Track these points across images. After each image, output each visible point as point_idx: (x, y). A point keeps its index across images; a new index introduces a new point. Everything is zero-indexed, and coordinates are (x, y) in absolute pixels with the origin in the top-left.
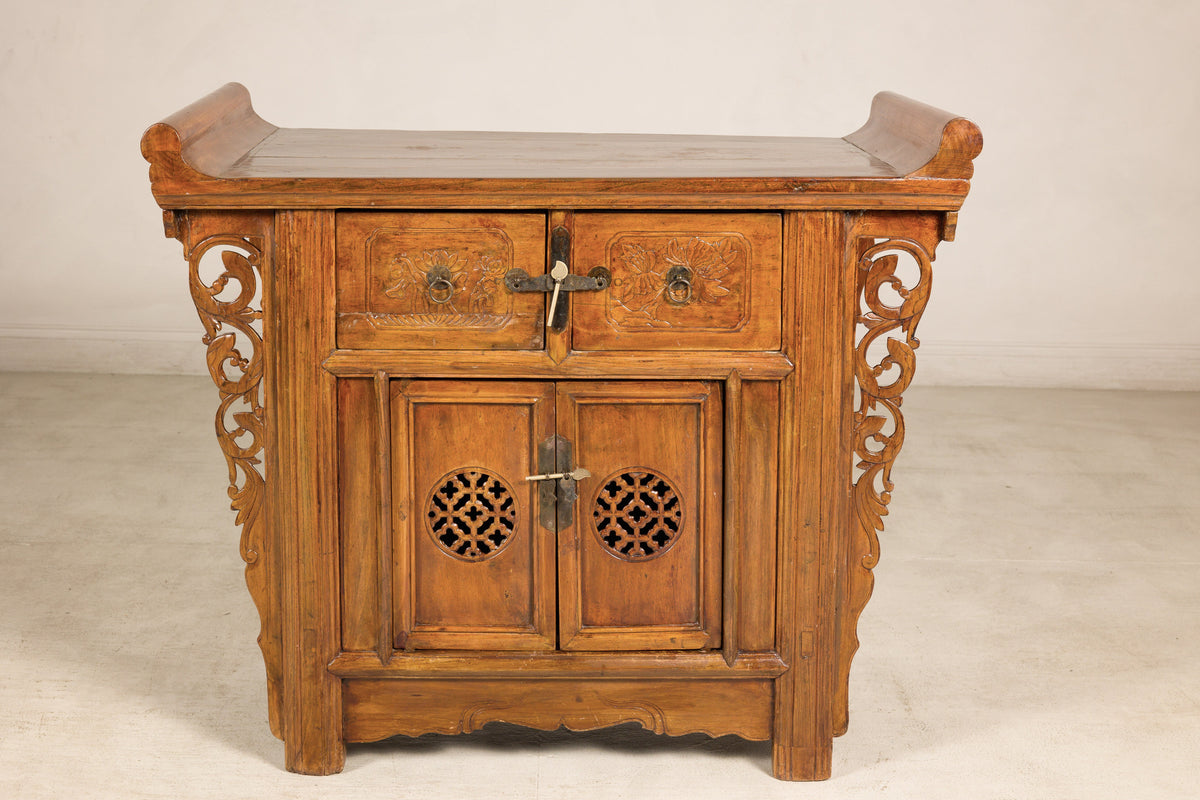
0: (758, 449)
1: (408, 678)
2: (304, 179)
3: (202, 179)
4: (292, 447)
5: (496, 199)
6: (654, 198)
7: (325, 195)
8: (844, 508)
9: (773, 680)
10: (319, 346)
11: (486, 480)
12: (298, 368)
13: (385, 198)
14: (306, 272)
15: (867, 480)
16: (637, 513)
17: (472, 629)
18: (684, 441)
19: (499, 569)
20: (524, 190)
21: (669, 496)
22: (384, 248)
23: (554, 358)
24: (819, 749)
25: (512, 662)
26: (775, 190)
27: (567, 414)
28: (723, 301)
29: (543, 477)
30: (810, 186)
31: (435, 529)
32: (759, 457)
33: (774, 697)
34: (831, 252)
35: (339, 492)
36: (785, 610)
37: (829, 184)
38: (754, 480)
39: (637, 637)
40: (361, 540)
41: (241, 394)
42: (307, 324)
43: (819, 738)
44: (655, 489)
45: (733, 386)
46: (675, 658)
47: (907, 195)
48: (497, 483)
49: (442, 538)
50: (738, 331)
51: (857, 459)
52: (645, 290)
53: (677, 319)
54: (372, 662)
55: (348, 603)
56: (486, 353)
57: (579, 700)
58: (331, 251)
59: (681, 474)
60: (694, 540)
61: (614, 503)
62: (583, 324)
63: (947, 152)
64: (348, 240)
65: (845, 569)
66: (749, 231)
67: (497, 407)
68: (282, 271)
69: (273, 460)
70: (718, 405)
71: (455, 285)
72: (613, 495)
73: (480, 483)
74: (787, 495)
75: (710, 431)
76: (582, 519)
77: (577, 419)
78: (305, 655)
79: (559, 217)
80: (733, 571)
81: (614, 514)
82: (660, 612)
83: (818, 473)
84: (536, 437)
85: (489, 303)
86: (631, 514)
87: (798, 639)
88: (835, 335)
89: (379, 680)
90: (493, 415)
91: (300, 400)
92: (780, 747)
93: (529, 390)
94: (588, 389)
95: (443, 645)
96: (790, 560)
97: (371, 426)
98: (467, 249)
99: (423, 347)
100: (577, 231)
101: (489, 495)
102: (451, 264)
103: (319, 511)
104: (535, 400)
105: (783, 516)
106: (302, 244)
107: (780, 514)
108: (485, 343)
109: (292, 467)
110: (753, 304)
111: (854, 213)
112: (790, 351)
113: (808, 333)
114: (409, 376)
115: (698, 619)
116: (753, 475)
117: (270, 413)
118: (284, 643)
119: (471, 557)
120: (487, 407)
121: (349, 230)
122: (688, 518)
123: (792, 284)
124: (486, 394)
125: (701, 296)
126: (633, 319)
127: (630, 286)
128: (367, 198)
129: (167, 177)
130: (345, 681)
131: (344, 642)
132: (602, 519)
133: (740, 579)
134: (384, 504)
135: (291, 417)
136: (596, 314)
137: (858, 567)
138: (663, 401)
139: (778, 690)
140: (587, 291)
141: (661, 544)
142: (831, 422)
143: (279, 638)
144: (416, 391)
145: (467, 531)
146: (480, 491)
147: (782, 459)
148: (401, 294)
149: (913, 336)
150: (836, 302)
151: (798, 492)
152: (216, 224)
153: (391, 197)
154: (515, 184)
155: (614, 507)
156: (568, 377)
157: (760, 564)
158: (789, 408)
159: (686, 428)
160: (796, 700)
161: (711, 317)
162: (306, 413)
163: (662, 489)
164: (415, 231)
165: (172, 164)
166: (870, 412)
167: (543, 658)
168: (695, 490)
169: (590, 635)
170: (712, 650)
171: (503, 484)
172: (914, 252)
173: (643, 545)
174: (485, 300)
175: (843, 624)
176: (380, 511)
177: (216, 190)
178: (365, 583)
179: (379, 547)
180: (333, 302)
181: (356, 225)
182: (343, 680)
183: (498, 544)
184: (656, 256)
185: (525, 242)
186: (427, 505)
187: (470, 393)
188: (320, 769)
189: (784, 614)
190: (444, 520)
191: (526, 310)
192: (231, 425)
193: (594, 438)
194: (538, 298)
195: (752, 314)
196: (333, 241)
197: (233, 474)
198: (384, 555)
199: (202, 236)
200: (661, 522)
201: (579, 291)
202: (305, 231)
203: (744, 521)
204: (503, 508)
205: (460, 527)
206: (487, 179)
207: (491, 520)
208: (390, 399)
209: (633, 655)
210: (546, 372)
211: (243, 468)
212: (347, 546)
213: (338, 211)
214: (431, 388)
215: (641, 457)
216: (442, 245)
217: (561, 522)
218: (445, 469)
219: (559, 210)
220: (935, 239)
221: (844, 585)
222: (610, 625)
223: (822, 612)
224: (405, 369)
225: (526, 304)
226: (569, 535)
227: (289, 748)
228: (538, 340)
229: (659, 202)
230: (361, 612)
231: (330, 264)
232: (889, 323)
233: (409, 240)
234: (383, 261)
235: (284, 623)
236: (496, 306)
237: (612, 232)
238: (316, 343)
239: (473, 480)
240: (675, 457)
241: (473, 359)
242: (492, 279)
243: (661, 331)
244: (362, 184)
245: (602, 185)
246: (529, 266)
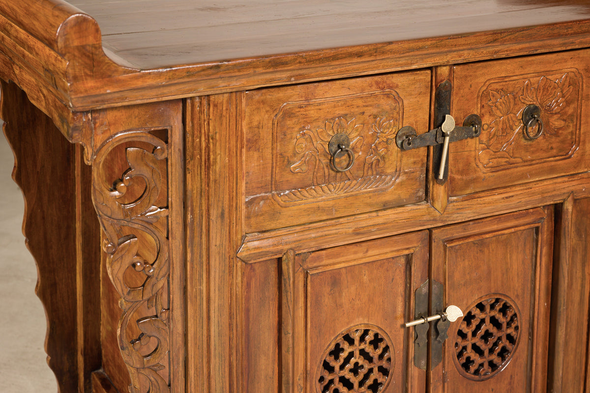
5: (402, 61)
6: (527, 45)
7: (248, 76)
10: (233, 235)
11: (367, 335)
12: (212, 263)
13: (305, 71)
14: (221, 160)
18: (523, 263)
21: (510, 314)
22: (289, 123)
23: (438, 208)
27: (439, 259)
28: (560, 132)
29: (422, 321)
41: (145, 300)
42: (222, 215)
44: (500, 311)
45: (569, 207)
50: (570, 157)
52: (505, 131)
53: (528, 154)
56: (380, 214)
58: (243, 134)
59: (520, 292)
61: (469, 331)
62: (458, 172)
64: (257, 120)
66: (582, 66)
68: (195, 162)
70: (552, 225)
71: (355, 152)
72: (469, 324)
73: (362, 339)
75: (544, 251)
77: (447, 261)
79: (443, 70)
81: (469, 342)
84: (413, 284)
85: (382, 162)
86: (482, 337)
90: (375, 271)
93: (409, 242)
94: (457, 232)
98: (363, 113)
99: (325, 218)
100: (456, 83)
101: (369, 348)
102: (349, 130)
104: (413, 250)
106: (217, 130)
108: (377, 204)
110: (582, 131)
114: (314, 250)
121: (258, 109)
122: (524, 331)
124: (375, 253)
126: (495, 160)
127: (494, 130)
128: (288, 74)
129: (86, 75)
132: (461, 348)
136: (468, 160)
141: (504, 358)
144: (316, 262)
145: (351, 387)
146: (362, 346)
148: (304, 168)
152: (120, 120)
153: (311, 70)
154: (420, 44)
155: (470, 335)
159: (524, 251)
161: (552, 148)
163: (505, 309)
164: (318, 101)
165: (94, 59)
171: (381, 335)
173: (491, 363)
174: (378, 161)
177: (139, 83)
180: (244, 186)
181: (263, 102)
184: (515, 98)
185: (414, 100)
186: (318, 371)
187: (360, 255)
190: (331, 382)
191: (412, 166)
193: (458, 277)
194: (424, 153)
195: (582, 139)
199: (107, 134)
200: (504, 339)
202: (221, 116)
204: (381, 357)
205: (345, 385)
206: (397, 42)
208: (295, 276)
210: (432, 222)
214: (328, 257)
215: (492, 285)
217: (433, 360)
218: (334, 332)
225: (412, 160)
226: (439, 370)
228: (421, 193)
233: (312, 113)
234: (289, 136)
236: (387, 165)
237: (482, 80)
239: (357, 336)
240: (516, 279)
241: (371, 223)
242: (385, 140)
243: (516, 167)
244: (284, 59)
245: (491, 38)
246: (416, 122)
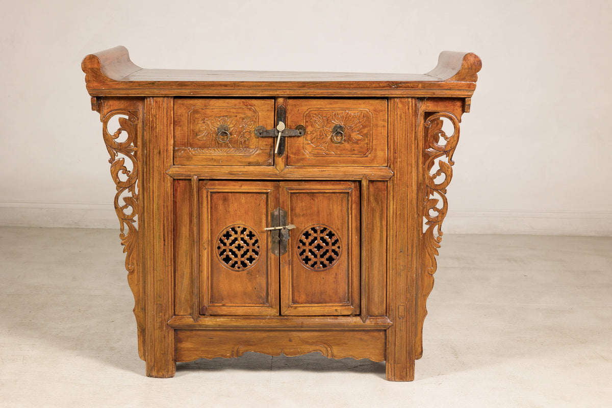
0: (377, 215)
1: (207, 329)
2: (159, 82)
3: (110, 81)
4: (151, 213)
5: (251, 92)
6: (325, 91)
7: (169, 89)
8: (419, 244)
9: (385, 331)
10: (165, 163)
11: (245, 231)
12: (155, 174)
13: (198, 90)
14: (159, 127)
15: (430, 230)
16: (319, 247)
17: (238, 305)
18: (341, 211)
19: (251, 275)
20: (264, 87)
21: (334, 239)
22: (197, 116)
23: (279, 169)
24: (408, 365)
25: (258, 321)
26: (383, 87)
27: (285, 198)
28: (359, 142)
29: (273, 228)
30: (400, 85)
31: (220, 255)
32: (378, 219)
33: (386, 339)
34: (411, 117)
35: (174, 236)
36: (390, 295)
37: (409, 84)
38: (375, 230)
39: (318, 309)
40: (184, 260)
41: (126, 188)
42: (160, 152)
43: (408, 360)
44: (327, 235)
45: (364, 183)
46: (337, 319)
47: (446, 90)
48: (251, 232)
49: (224, 260)
50: (367, 156)
51: (425, 220)
52: (322, 136)
53: (337, 151)
54: (190, 321)
55: (178, 291)
56: (245, 167)
57: (290, 341)
58: (171, 117)
59: (340, 227)
60: (346, 260)
61: (307, 242)
62: (292, 153)
63: (465, 69)
64: (179, 112)
65: (420, 275)
66: (372, 108)
67: (251, 195)
68: (148, 127)
69: (142, 220)
70: (358, 193)
71: (231, 134)
72: (307, 238)
73: (242, 232)
74: (391, 237)
75: (354, 206)
76: (292, 250)
77: (289, 200)
78: (156, 317)
79: (281, 100)
80: (365, 275)
81: (307, 248)
82: (330, 297)
83: (406, 226)
84: (270, 209)
85: (247, 143)
86: (316, 247)
87: (397, 310)
88: (413, 159)
89: (192, 330)
90: (249, 199)
91: (156, 190)
92: (389, 364)
93: (266, 186)
94: (295, 186)
95: (224, 313)
96: (393, 270)
97: (189, 202)
98: (236, 116)
99: (216, 164)
100: (289, 108)
101: (246, 238)
102: (229, 124)
103: (164, 245)
104: (269, 191)
105: (390, 248)
106: (157, 113)
107: (388, 247)
108: (245, 162)
109: (152, 223)
110: (374, 144)
111: (421, 99)
112: (392, 166)
113: (400, 157)
114: (208, 178)
115: (348, 300)
116: (375, 227)
117: (141, 197)
118: (146, 311)
119: (238, 269)
120: (246, 195)
121: (180, 107)
122: (344, 250)
123: (392, 133)
124: (246, 187)
125: (349, 139)
126: (316, 151)
127: (315, 135)
128: (189, 91)
129: (94, 80)
130: (176, 330)
131: (176, 311)
132: (302, 250)
133: (369, 280)
134: (195, 241)
135: (151, 199)
136: (298, 148)
137: (426, 273)
138: (331, 191)
139: (388, 335)
140: (294, 136)
141: (331, 263)
142: (412, 201)
143: (144, 309)
144: (212, 186)
145: (236, 256)
146: (242, 236)
147: (388, 220)
148: (205, 138)
149: (451, 159)
150: (413, 142)
151: (396, 236)
152: (115, 104)
153: (200, 90)
154: (259, 84)
155: (307, 244)
156: (285, 179)
157: (379, 272)
158: (391, 194)
159: (342, 205)
160: (396, 340)
161: (354, 150)
162: (159, 196)
163: (331, 235)
164: (212, 107)
165: (96, 74)
166: (431, 197)
167: (273, 319)
168: (347, 235)
169: (296, 308)
170: (356, 315)
171: (254, 233)
172: (451, 119)
173: (322, 263)
174: (245, 141)
175: (419, 303)
176: (194, 244)
177: (117, 87)
178: (186, 281)
179: (193, 263)
180: (172, 142)
181: (183, 104)
182: (175, 330)
183: (251, 263)
184: (328, 120)
185: (264, 112)
186: (216, 243)
187: (238, 187)
188: (163, 375)
189: (390, 297)
190: (225, 251)
191: (265, 146)
192: (121, 203)
193: (298, 210)
194: (271, 140)
195: (374, 148)
196: (172, 112)
197: (122, 228)
198: (195, 267)
199: (109, 110)
200: (330, 251)
201: (290, 137)
202: (159, 107)
203: (371, 251)
204: (254, 244)
205: (232, 254)
206: (246, 82)
207: (248, 251)
208: (199, 190)
209: (317, 317)
210: (275, 176)
211: (127, 224)
212: (178, 262)
213: (175, 98)
214: (219, 185)
215: (321, 219)
216: (225, 114)
217: (282, 251)
218: (225, 225)
219: (281, 97)
220: (461, 112)
221: (420, 282)
222: (306, 303)
223: (408, 296)
224: (207, 174)
225: (265, 143)
226: (286, 257)
227: (148, 364)
228: (271, 161)
229: (328, 93)
230: (184, 296)
231: (171, 124)
232: (439, 153)
233: (209, 112)
234: (196, 122)
235: (146, 301)
236: (250, 144)
237: (306, 108)
238: (163, 162)
239: (239, 230)
240: (337, 219)
241: (239, 170)
242: (249, 131)
243: (330, 156)
244: (186, 84)
245: (301, 85)
246: (266, 124)
